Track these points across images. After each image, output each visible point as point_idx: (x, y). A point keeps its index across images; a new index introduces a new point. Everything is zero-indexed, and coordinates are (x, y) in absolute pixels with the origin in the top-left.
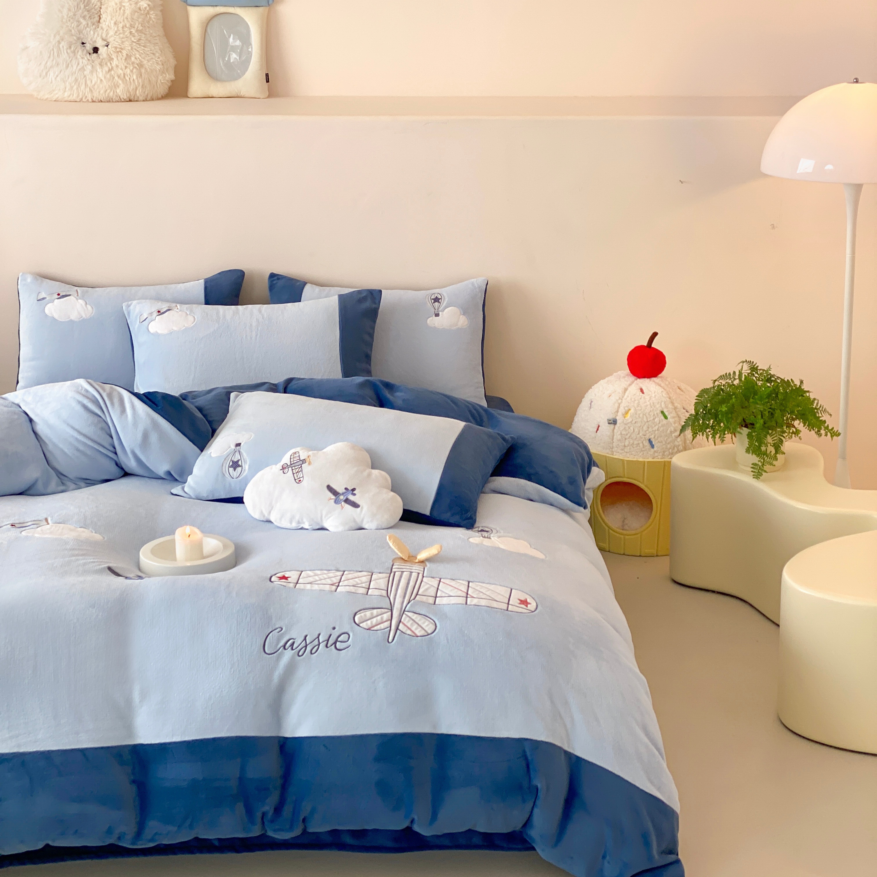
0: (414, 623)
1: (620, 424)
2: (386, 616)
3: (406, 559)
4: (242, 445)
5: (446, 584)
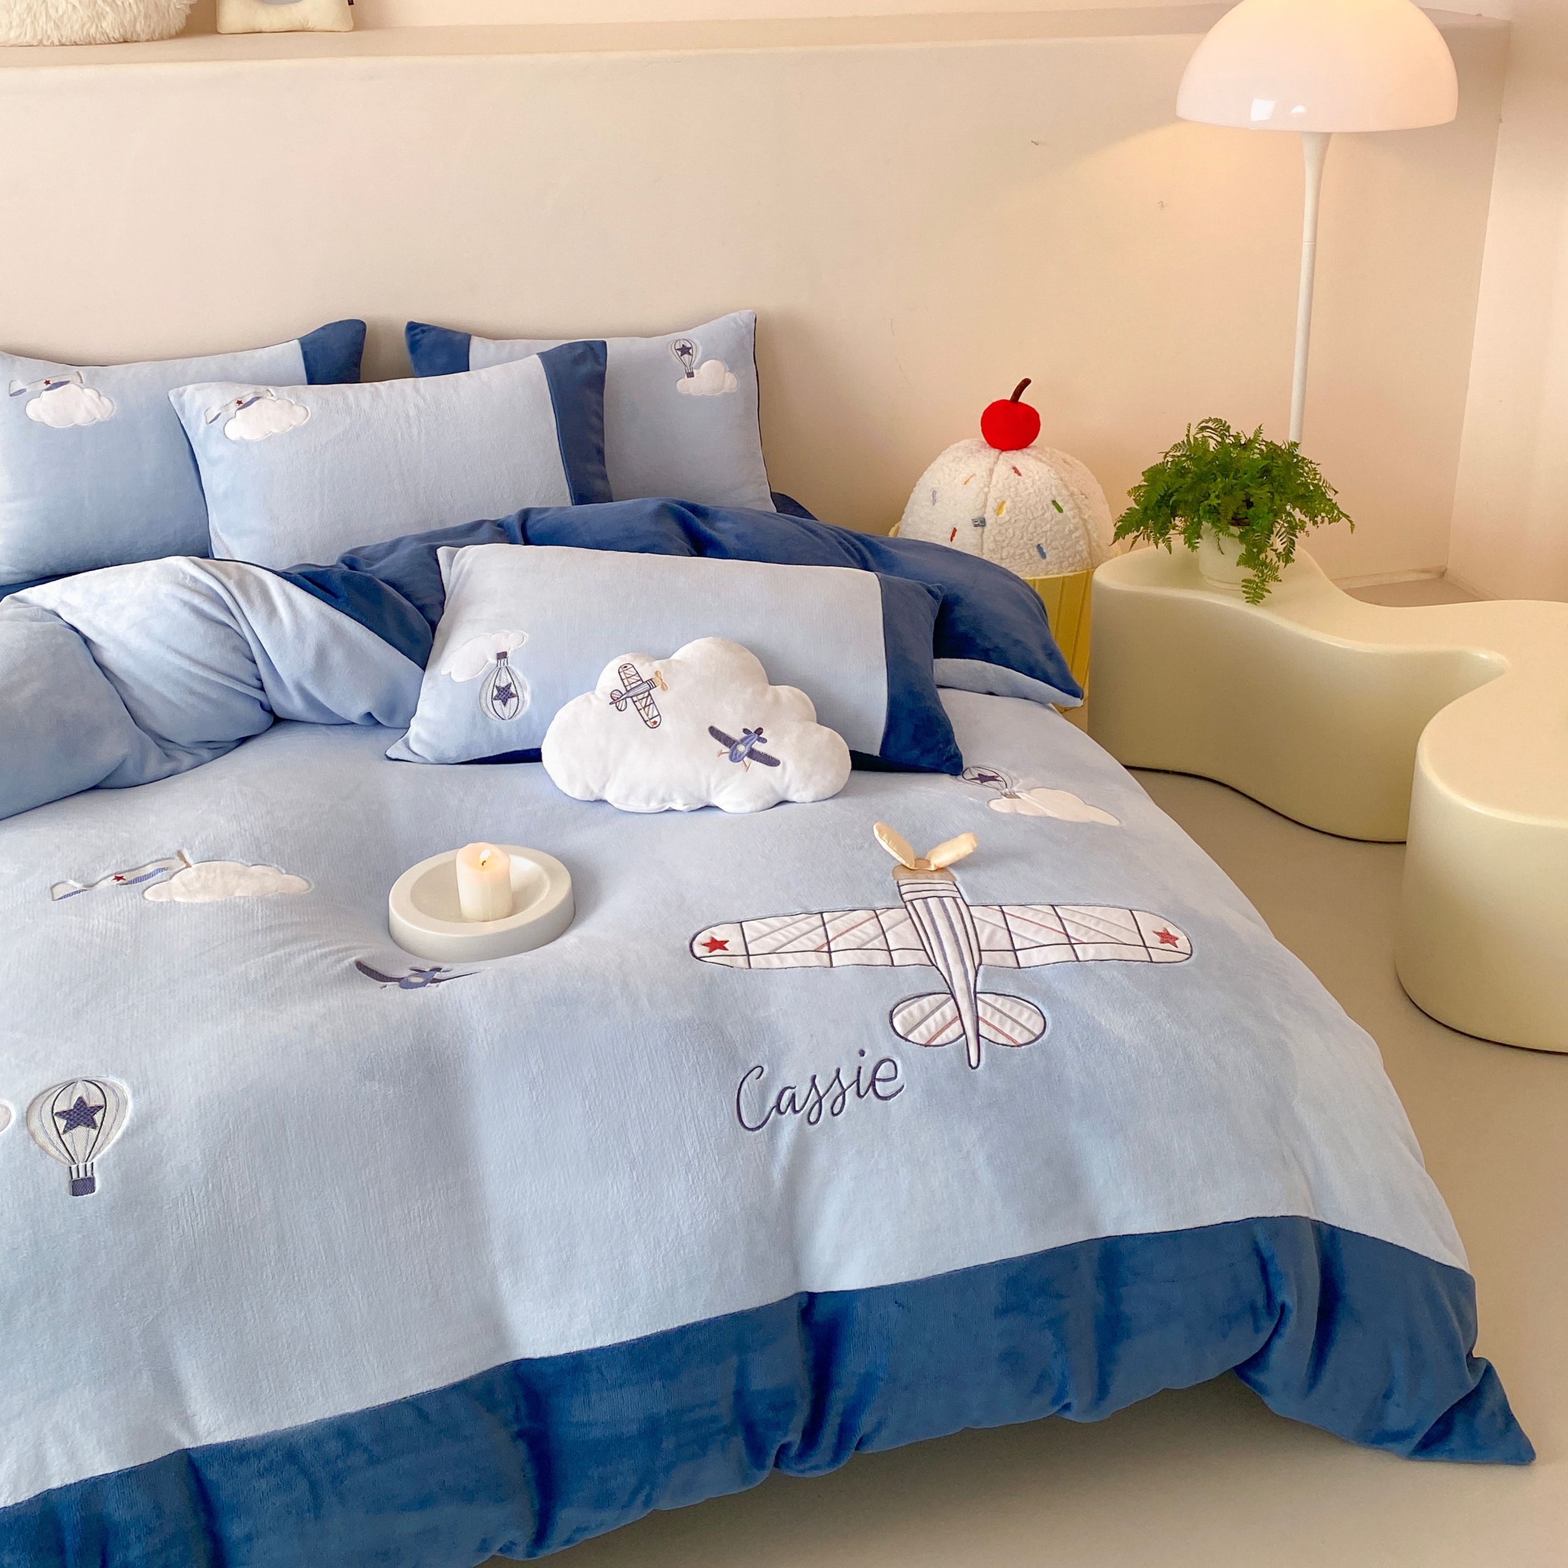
0: (1005, 1018)
1: (991, 525)
2: (949, 1009)
3: (911, 868)
4: (508, 655)
5: (1018, 917)
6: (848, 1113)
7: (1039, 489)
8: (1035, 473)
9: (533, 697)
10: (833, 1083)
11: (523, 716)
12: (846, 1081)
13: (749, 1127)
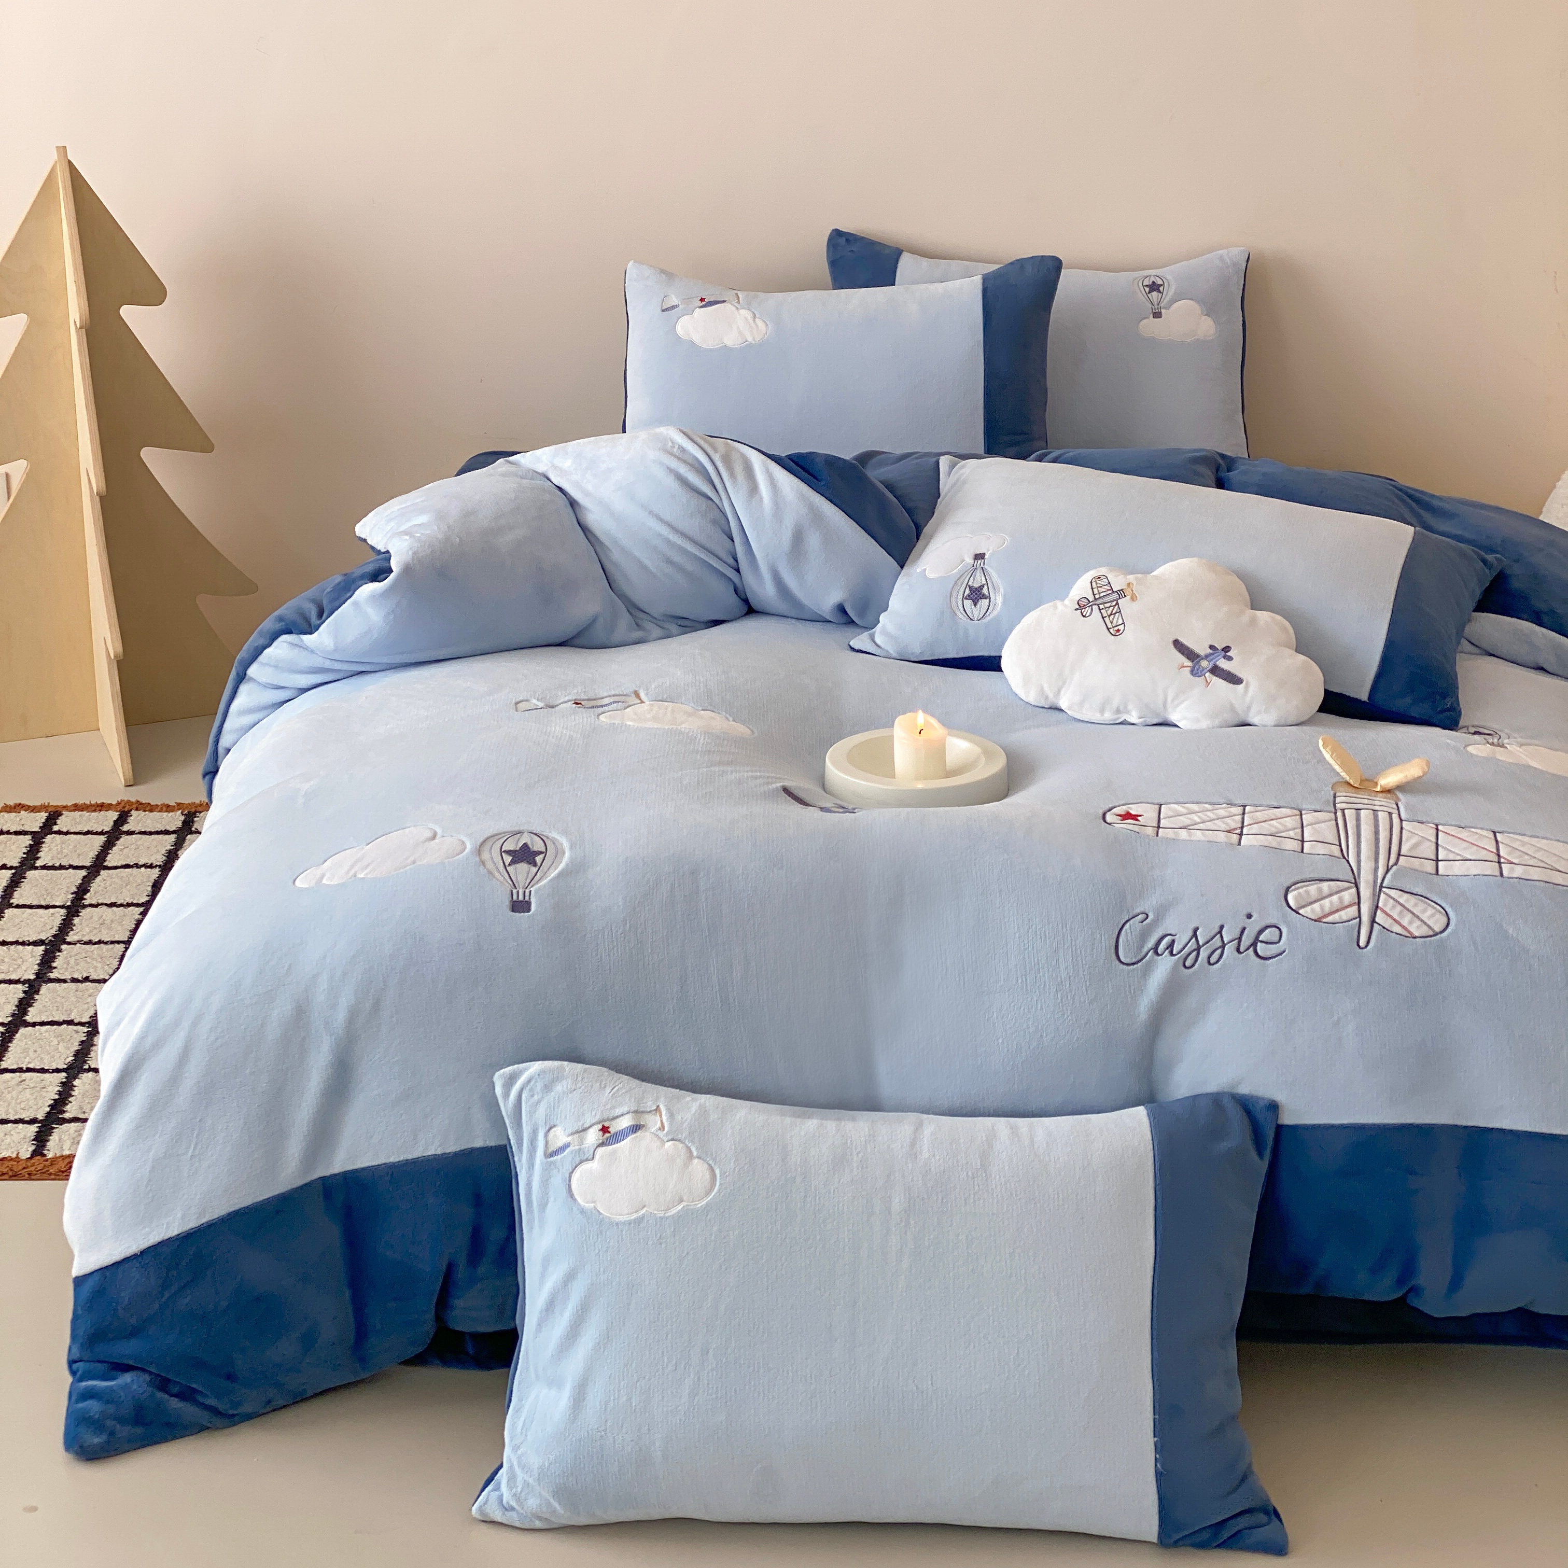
0: (1406, 911)
2: (1348, 896)
3: (1355, 785)
4: (986, 557)
5: (1452, 835)
6: (1223, 965)
9: (1004, 602)
10: (1214, 937)
11: (992, 619)
12: (1228, 937)
13: (1124, 961)
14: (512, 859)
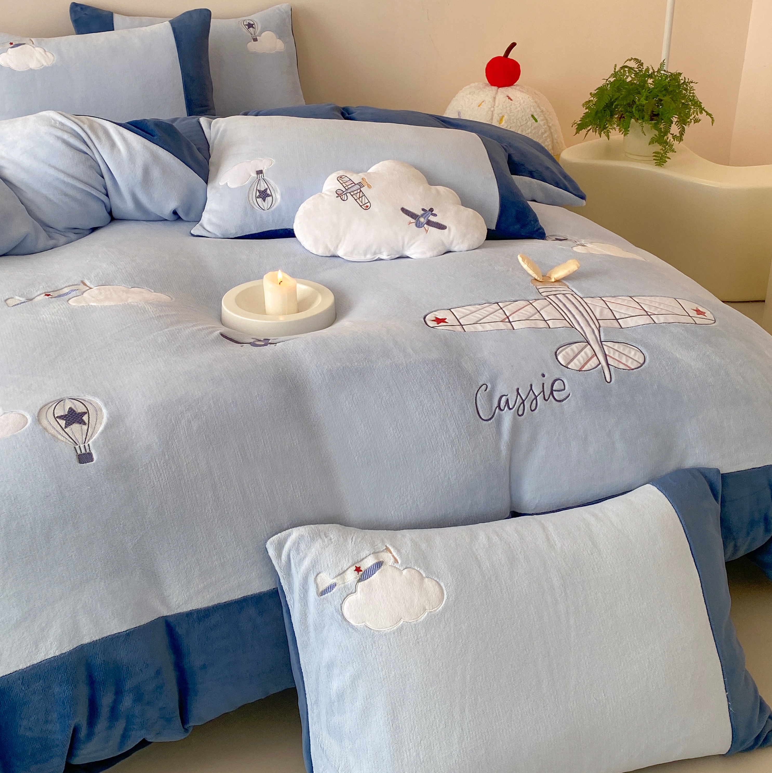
0: (621, 355)
2: (588, 350)
3: (540, 280)
4: (264, 172)
5: (614, 303)
6: (540, 409)
7: (524, 108)
8: (521, 99)
9: (282, 197)
10: (529, 393)
11: (276, 208)
12: (537, 391)
13: (484, 419)
14: (66, 422)
